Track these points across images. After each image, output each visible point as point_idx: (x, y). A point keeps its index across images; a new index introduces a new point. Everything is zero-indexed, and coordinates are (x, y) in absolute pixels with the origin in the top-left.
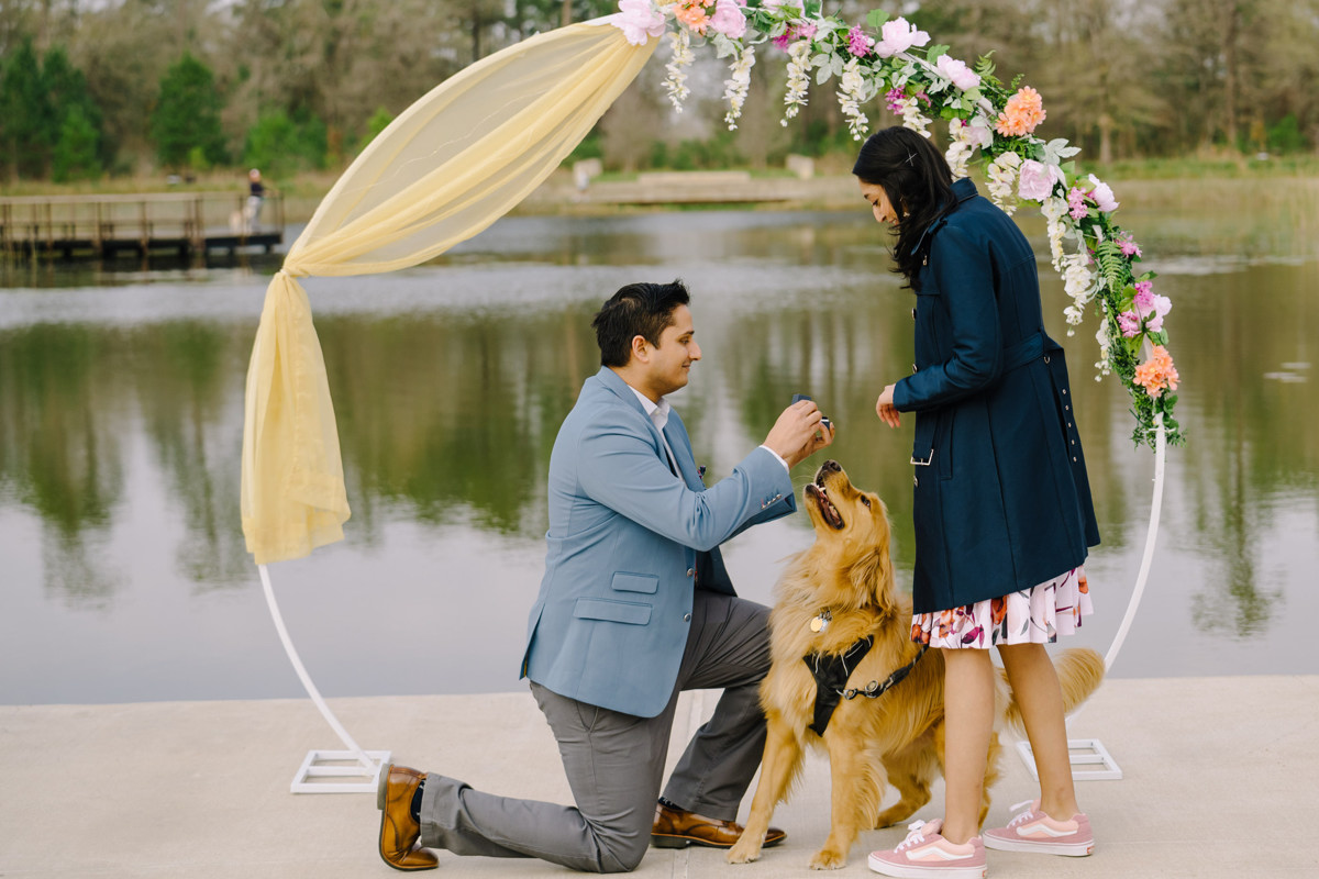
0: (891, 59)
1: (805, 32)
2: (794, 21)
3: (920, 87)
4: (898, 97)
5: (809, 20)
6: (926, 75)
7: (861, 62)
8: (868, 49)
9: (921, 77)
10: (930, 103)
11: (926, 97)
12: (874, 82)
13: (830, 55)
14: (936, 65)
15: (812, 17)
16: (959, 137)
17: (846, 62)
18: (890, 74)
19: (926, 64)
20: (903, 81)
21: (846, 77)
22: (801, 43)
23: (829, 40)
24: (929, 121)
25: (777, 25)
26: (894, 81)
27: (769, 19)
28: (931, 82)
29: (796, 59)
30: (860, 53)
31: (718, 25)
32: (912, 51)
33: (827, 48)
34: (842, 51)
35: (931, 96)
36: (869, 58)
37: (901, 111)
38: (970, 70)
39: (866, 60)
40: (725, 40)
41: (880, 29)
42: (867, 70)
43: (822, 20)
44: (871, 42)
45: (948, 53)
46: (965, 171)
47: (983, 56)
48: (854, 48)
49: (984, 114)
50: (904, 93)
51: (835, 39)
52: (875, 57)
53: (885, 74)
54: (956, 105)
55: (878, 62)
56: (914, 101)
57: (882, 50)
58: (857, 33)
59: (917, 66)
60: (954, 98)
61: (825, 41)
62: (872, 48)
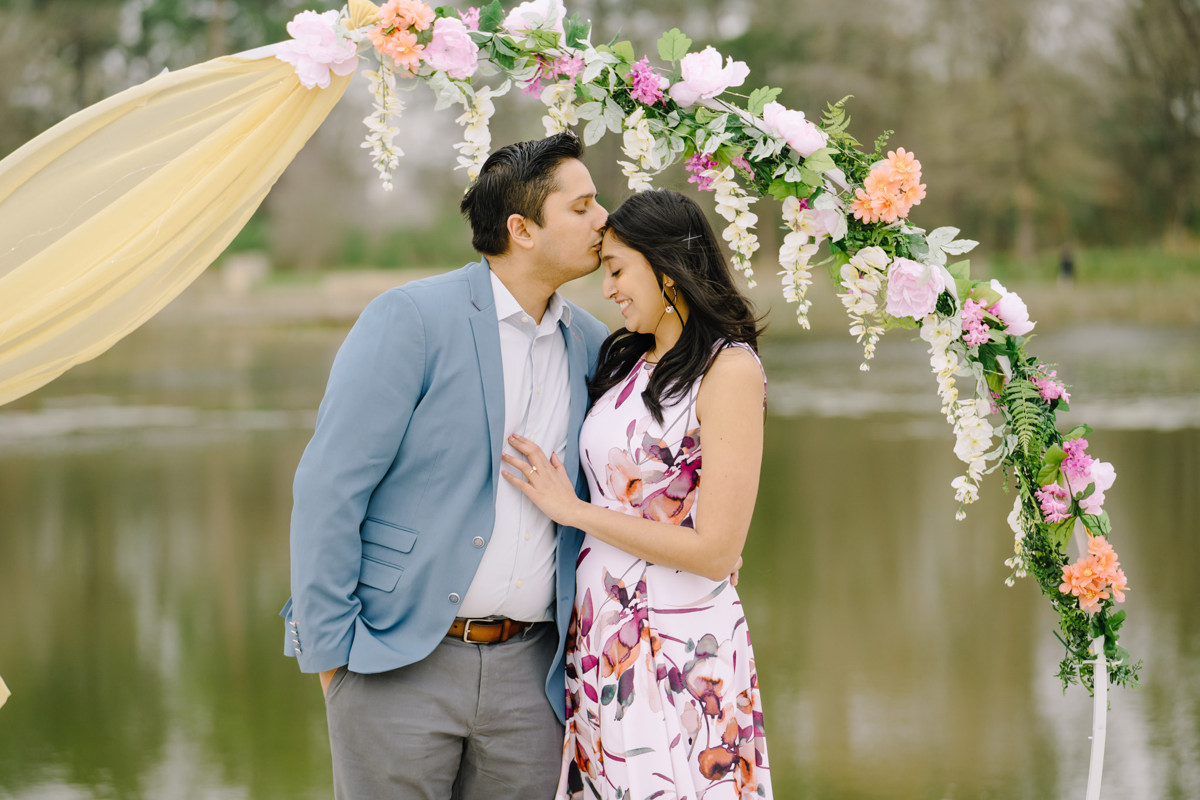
0: (696, 107)
1: (566, 69)
2: (549, 51)
3: (740, 150)
4: (706, 166)
5: (571, 50)
6: (748, 132)
7: (650, 114)
8: (660, 94)
9: (742, 135)
10: (753, 174)
11: (746, 165)
12: (669, 143)
13: (604, 103)
14: (761, 117)
15: (577, 46)
16: (796, 224)
17: (628, 113)
18: (693, 133)
19: (746, 116)
20: (711, 147)
21: (627, 137)
22: (561, 87)
23: (602, 81)
24: (753, 200)
25: (526, 58)
26: (698, 143)
27: (513, 48)
28: (754, 143)
29: (554, 110)
30: (649, 101)
31: (437, 60)
32: (727, 96)
33: (600, 93)
34: (623, 98)
35: (753, 164)
36: (662, 108)
37: (712, 187)
38: (812, 126)
39: (657, 111)
40: (446, 83)
41: (678, 63)
42: (659, 125)
43: (591, 50)
44: (664, 83)
45: (780, 99)
46: (809, 275)
47: (833, 104)
48: (639, 92)
49: (834, 190)
50: (716, 160)
51: (612, 79)
52: (670, 106)
53: (684, 131)
54: (792, 176)
55: (674, 114)
56: (730, 173)
57: (681, 94)
58: (644, 71)
59: (733, 118)
60: (789, 167)
61: (597, 81)
62: (666, 91)
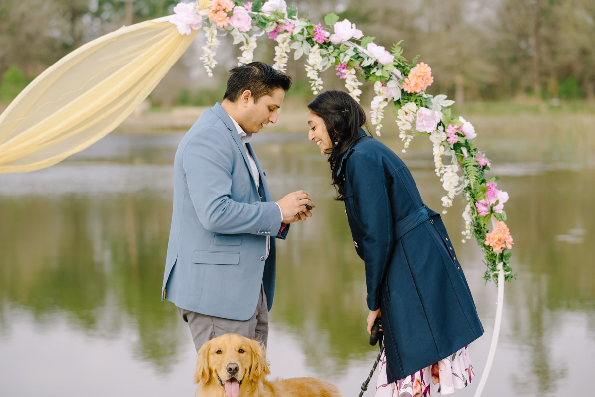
0: (339, 45)
1: (287, 28)
2: (280, 21)
3: (358, 62)
4: (343, 68)
5: (290, 20)
6: (361, 55)
7: (321, 47)
8: (325, 39)
9: (358, 56)
10: (363, 73)
11: (361, 68)
12: (329, 60)
13: (303, 42)
14: (367, 49)
15: (292, 19)
16: (380, 92)
17: (312, 46)
18: (339, 55)
19: (360, 48)
20: (347, 59)
21: (311, 56)
22: (285, 35)
23: (302, 33)
24: (361, 84)
25: (271, 23)
26: (341, 59)
27: (265, 19)
28: (364, 59)
29: (280, 45)
30: (321, 41)
31: (235, 23)
32: (352, 40)
33: (300, 38)
34: (310, 40)
35: (364, 68)
36: (326, 44)
37: (344, 77)
38: (388, 52)
39: (324, 46)
40: (238, 33)
41: (333, 26)
42: (324, 51)
43: (298, 21)
44: (327, 34)
45: (374, 41)
46: (383, 114)
47: (395, 44)
48: (317, 38)
49: (396, 79)
50: (347, 66)
51: (306, 32)
52: (329, 44)
53: (335, 54)
54: (379, 73)
55: (331, 47)
56: (353, 72)
57: (334, 39)
58: (319, 29)
59: (355, 49)
60: (378, 69)
61: (300, 33)
62: (328, 38)
